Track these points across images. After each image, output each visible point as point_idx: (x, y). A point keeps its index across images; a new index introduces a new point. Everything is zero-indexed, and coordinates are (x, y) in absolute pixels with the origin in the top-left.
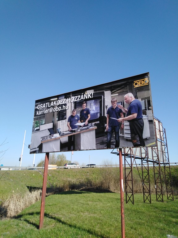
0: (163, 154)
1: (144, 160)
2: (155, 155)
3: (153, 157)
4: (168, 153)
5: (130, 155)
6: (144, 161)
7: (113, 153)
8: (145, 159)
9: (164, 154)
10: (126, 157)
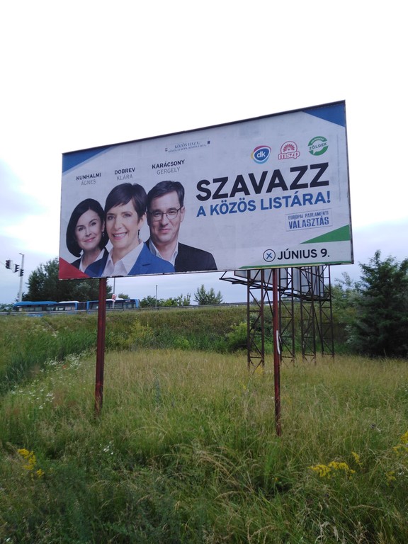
0: (319, 280)
1: (285, 294)
2: (305, 282)
3: (301, 286)
4: (329, 277)
5: (260, 283)
6: (283, 296)
7: (224, 279)
8: (286, 291)
9: (321, 279)
10: (251, 287)
